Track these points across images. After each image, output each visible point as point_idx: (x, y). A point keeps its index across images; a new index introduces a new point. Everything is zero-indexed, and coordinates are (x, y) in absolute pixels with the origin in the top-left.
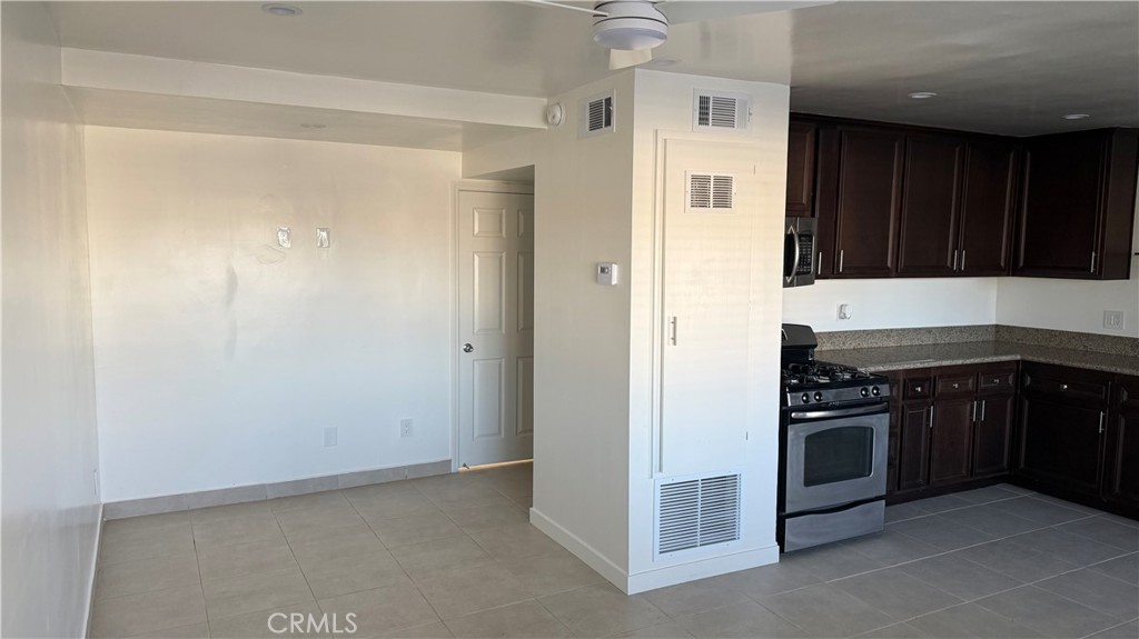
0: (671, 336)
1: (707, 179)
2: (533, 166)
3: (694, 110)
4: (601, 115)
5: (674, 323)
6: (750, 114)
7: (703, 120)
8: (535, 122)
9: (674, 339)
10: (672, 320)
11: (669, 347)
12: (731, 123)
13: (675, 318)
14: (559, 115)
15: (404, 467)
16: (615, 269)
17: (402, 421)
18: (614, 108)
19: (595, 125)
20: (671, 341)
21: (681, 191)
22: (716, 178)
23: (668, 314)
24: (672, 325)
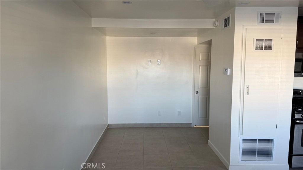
0: (247, 92)
1: (262, 40)
2: (211, 39)
3: (258, 18)
4: (227, 22)
5: (248, 87)
6: (280, 18)
7: (261, 21)
8: (211, 27)
9: (248, 93)
10: (247, 87)
11: (246, 95)
12: (273, 22)
13: (248, 86)
14: (217, 24)
15: (178, 124)
16: (229, 70)
17: (178, 111)
18: (230, 20)
19: (226, 26)
20: (247, 93)
21: (252, 44)
22: (265, 40)
23: (246, 85)
24: (247, 88)
